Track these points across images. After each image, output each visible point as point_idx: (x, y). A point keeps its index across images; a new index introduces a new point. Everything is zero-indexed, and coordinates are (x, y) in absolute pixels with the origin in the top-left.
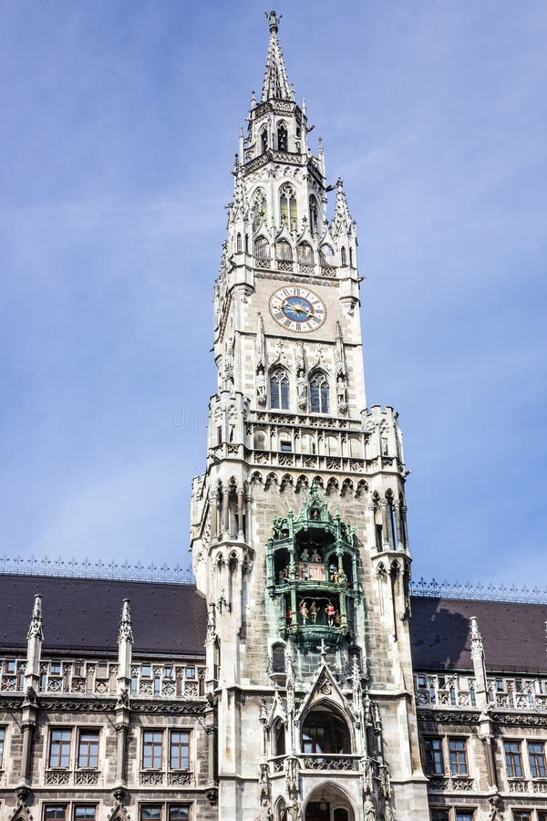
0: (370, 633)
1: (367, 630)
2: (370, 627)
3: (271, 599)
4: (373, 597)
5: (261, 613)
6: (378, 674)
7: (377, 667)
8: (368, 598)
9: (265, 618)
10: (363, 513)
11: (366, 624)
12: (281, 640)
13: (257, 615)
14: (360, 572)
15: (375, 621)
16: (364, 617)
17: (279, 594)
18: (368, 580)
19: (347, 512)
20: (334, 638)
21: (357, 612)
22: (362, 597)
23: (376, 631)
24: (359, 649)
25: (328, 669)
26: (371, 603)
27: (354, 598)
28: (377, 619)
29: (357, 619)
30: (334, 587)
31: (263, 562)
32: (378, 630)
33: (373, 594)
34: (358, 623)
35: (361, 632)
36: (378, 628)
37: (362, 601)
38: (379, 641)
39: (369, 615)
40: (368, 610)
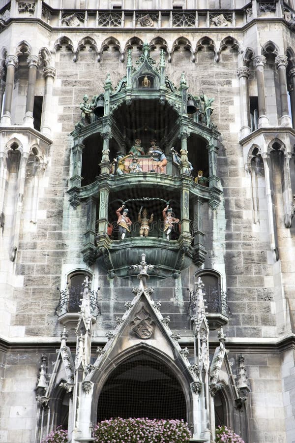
0: (234, 251)
1: (229, 246)
2: (234, 241)
3: (72, 208)
4: (242, 198)
5: (55, 228)
6: (247, 313)
7: (246, 301)
8: (232, 199)
9: (60, 236)
10: (229, 83)
11: (228, 237)
12: (84, 266)
13: (48, 233)
14: (223, 163)
15: (243, 232)
16: (224, 228)
17: (84, 200)
18: (234, 173)
19: (204, 83)
20: (168, 256)
21: (214, 219)
22: (221, 197)
23: (245, 247)
24: (215, 276)
25: (148, 297)
26: (238, 206)
27: (208, 199)
28: (248, 230)
29: (214, 231)
30: (171, 180)
31: (64, 157)
32: (249, 245)
33: (241, 194)
34: (215, 236)
35: (219, 249)
36: (248, 242)
37: (221, 204)
38: (249, 261)
39: (233, 225)
40: (233, 216)
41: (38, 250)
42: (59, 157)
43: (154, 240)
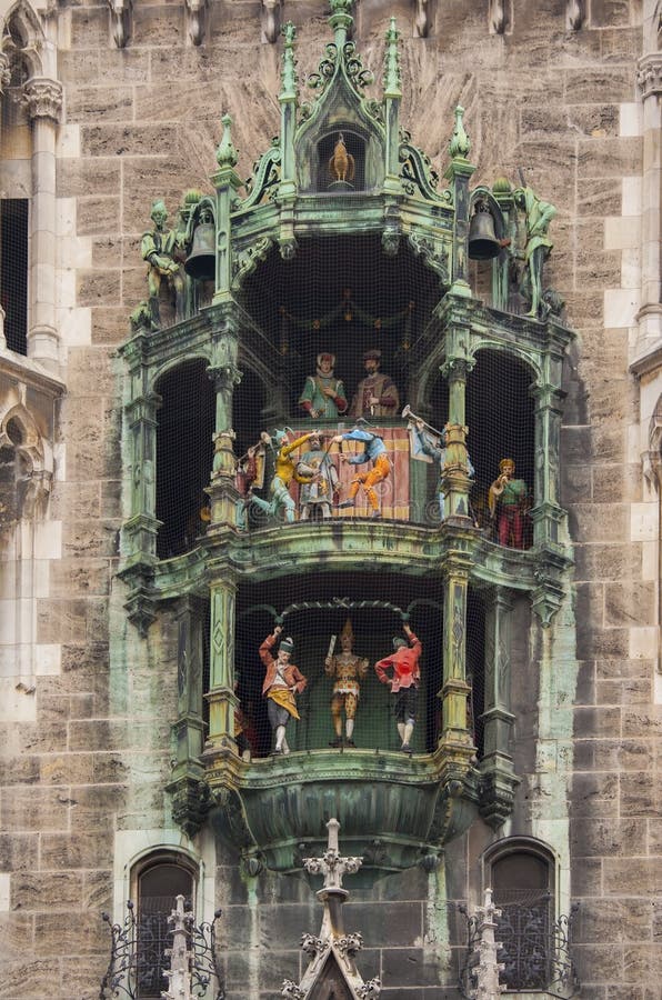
0: (597, 773)
1: (583, 755)
2: (600, 739)
3: (133, 632)
4: (627, 583)
5: (88, 709)
6: (622, 982)
7: (621, 941)
8: (599, 584)
9: (104, 735)
10: (609, 119)
11: (583, 723)
12: (173, 838)
13: (68, 723)
14: (575, 449)
15: (625, 706)
16: (572, 694)
17: (168, 605)
18: (610, 490)
19: (530, 122)
20: (409, 808)
21: (545, 663)
22: (568, 584)
23: (629, 756)
24: (541, 858)
25: (345, 965)
26: (615, 612)
27: (529, 592)
28: (639, 697)
29: (541, 704)
30: (415, 543)
31: (102, 444)
32: (641, 751)
33: (627, 567)
34: (545, 723)
35: (554, 770)
36: (640, 741)
37: (567, 604)
38: (639, 808)
39: (597, 679)
40: (597, 649)
41: (45, 786)
42: (87, 444)
43: (365, 760)
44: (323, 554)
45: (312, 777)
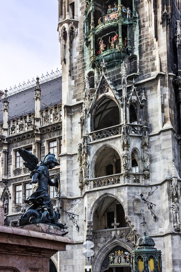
0: (142, 43)
1: (140, 42)
2: (142, 39)
5: (82, 58)
6: (146, 69)
7: (146, 64)
8: (141, 19)
9: (84, 60)
11: (140, 37)
13: (80, 60)
14: (138, 3)
15: (145, 33)
16: (138, 34)
18: (142, 6)
20: (117, 56)
21: (135, 32)
22: (137, 20)
23: (146, 39)
24: (135, 57)
25: (105, 76)
26: (144, 22)
27: (132, 23)
28: (147, 31)
29: (134, 37)
30: (115, 22)
31: (83, 26)
32: (148, 38)
33: (145, 15)
34: (135, 39)
35: (136, 45)
36: (147, 37)
37: (137, 23)
38: (148, 46)
39: (142, 31)
40: (142, 27)
41: (78, 68)
42: (81, 27)
43: (110, 51)
44: (103, 27)
45: (104, 56)
